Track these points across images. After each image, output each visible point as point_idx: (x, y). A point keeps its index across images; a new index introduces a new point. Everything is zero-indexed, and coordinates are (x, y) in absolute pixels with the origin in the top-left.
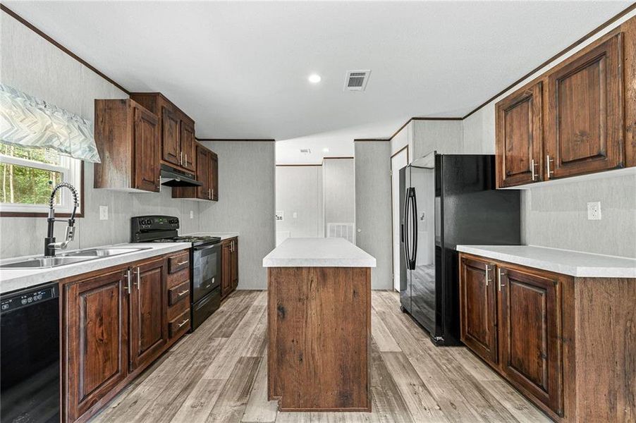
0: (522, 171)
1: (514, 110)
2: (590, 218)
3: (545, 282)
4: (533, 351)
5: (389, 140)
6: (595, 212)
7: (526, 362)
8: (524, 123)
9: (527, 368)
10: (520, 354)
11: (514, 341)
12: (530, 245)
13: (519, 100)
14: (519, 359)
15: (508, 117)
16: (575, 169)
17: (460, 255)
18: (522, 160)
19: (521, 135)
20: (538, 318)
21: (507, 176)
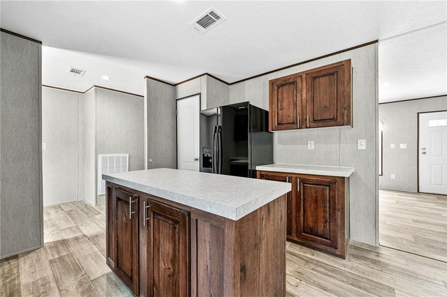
0: (289, 122)
1: (284, 87)
2: (309, 148)
3: (329, 182)
4: (321, 220)
5: (175, 85)
6: (311, 146)
7: (316, 227)
8: (291, 96)
9: (316, 231)
10: (311, 224)
11: (307, 218)
12: (277, 163)
13: (288, 82)
14: (310, 227)
15: (280, 90)
16: (320, 124)
17: (258, 172)
18: (289, 116)
19: (289, 102)
20: (324, 201)
21: (278, 124)
